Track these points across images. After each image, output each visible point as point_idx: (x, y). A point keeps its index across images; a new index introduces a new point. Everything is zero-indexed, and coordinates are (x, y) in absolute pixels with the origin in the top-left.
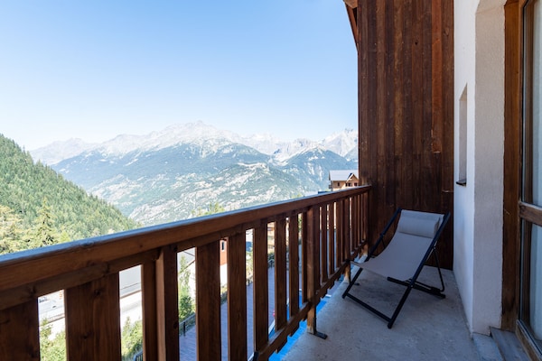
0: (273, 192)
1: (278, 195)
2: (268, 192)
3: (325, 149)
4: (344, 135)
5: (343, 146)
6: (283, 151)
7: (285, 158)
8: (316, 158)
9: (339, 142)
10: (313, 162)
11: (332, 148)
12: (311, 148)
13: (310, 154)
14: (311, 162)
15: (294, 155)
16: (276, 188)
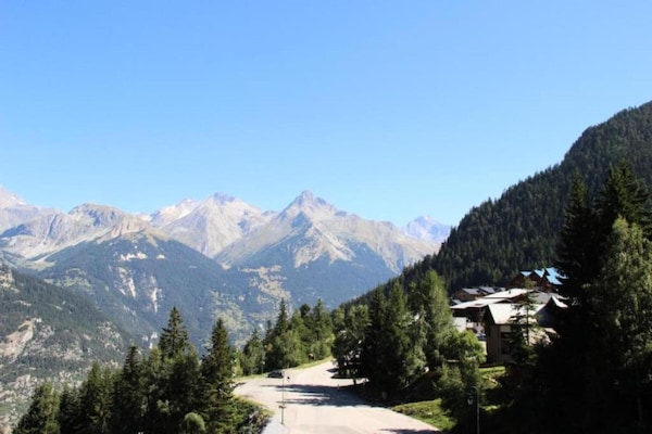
0: (29, 335)
1: (47, 343)
2: (13, 336)
3: (165, 237)
4: (213, 206)
5: (210, 232)
6: (37, 229)
7: (41, 249)
8: (141, 256)
9: (199, 222)
10: (134, 266)
11: (182, 234)
12: (127, 230)
13: (124, 245)
14: (126, 264)
15: (73, 243)
16: (38, 327)
